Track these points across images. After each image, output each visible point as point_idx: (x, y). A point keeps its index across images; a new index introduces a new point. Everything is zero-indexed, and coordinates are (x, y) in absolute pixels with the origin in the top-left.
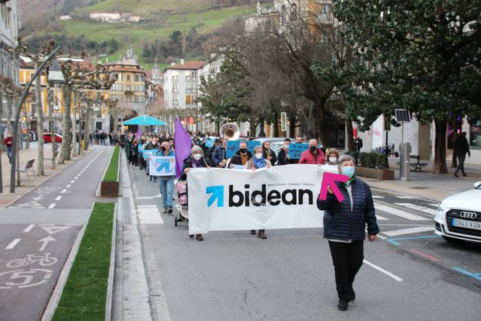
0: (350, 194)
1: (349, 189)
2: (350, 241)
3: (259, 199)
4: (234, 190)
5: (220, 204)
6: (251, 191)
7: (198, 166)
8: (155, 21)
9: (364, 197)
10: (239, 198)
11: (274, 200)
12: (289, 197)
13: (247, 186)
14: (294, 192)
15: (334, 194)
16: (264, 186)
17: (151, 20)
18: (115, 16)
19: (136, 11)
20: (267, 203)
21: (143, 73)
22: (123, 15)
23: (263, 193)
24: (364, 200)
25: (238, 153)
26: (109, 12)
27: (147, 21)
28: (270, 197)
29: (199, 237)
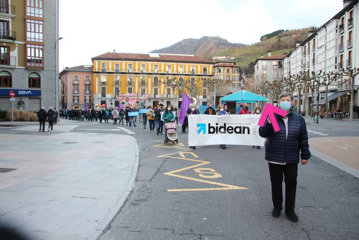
0: (286, 125)
1: (286, 121)
2: (285, 164)
3: (222, 130)
4: (211, 126)
5: (204, 133)
6: (219, 126)
7: (193, 114)
8: (242, 59)
9: (299, 128)
10: (213, 130)
11: (230, 131)
12: (238, 130)
13: (217, 124)
14: (240, 128)
15: (271, 125)
16: (225, 124)
17: (240, 58)
18: (224, 57)
19: (233, 55)
20: (227, 132)
21: (238, 67)
22: (227, 57)
23: (224, 127)
24: (298, 130)
25: (208, 109)
26: (220, 56)
27: (238, 59)
28: (228, 130)
29: (194, 148)
